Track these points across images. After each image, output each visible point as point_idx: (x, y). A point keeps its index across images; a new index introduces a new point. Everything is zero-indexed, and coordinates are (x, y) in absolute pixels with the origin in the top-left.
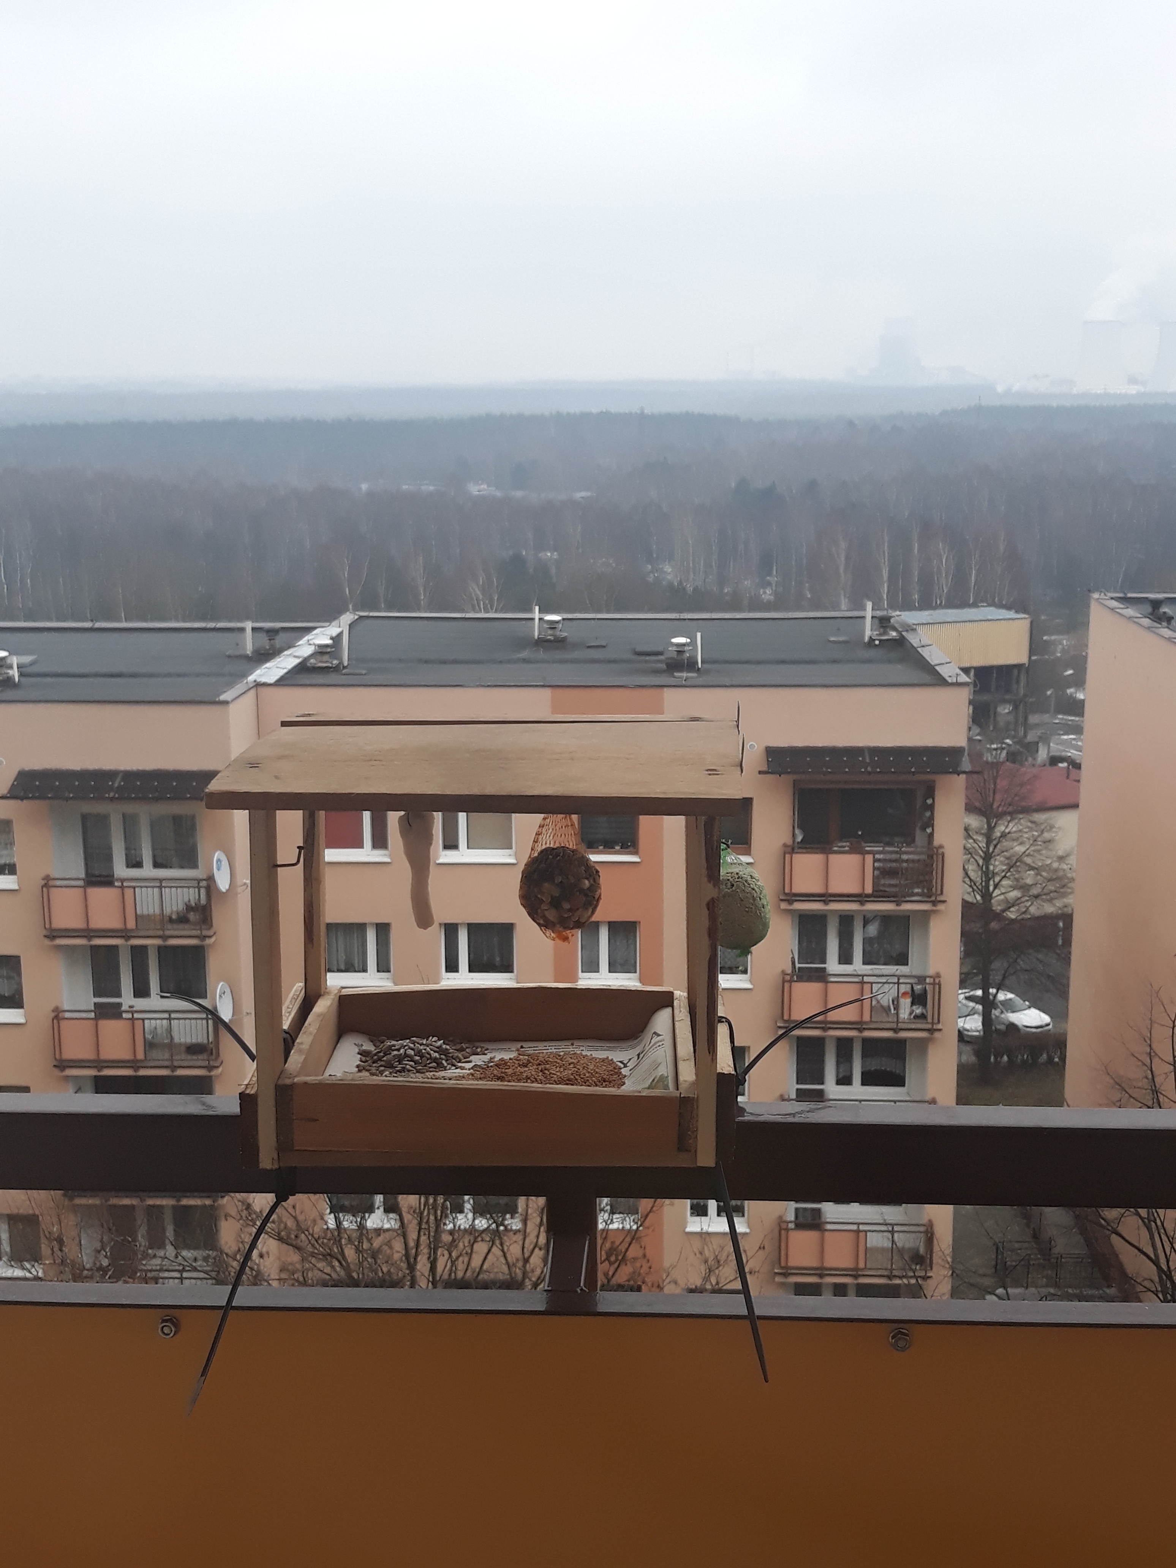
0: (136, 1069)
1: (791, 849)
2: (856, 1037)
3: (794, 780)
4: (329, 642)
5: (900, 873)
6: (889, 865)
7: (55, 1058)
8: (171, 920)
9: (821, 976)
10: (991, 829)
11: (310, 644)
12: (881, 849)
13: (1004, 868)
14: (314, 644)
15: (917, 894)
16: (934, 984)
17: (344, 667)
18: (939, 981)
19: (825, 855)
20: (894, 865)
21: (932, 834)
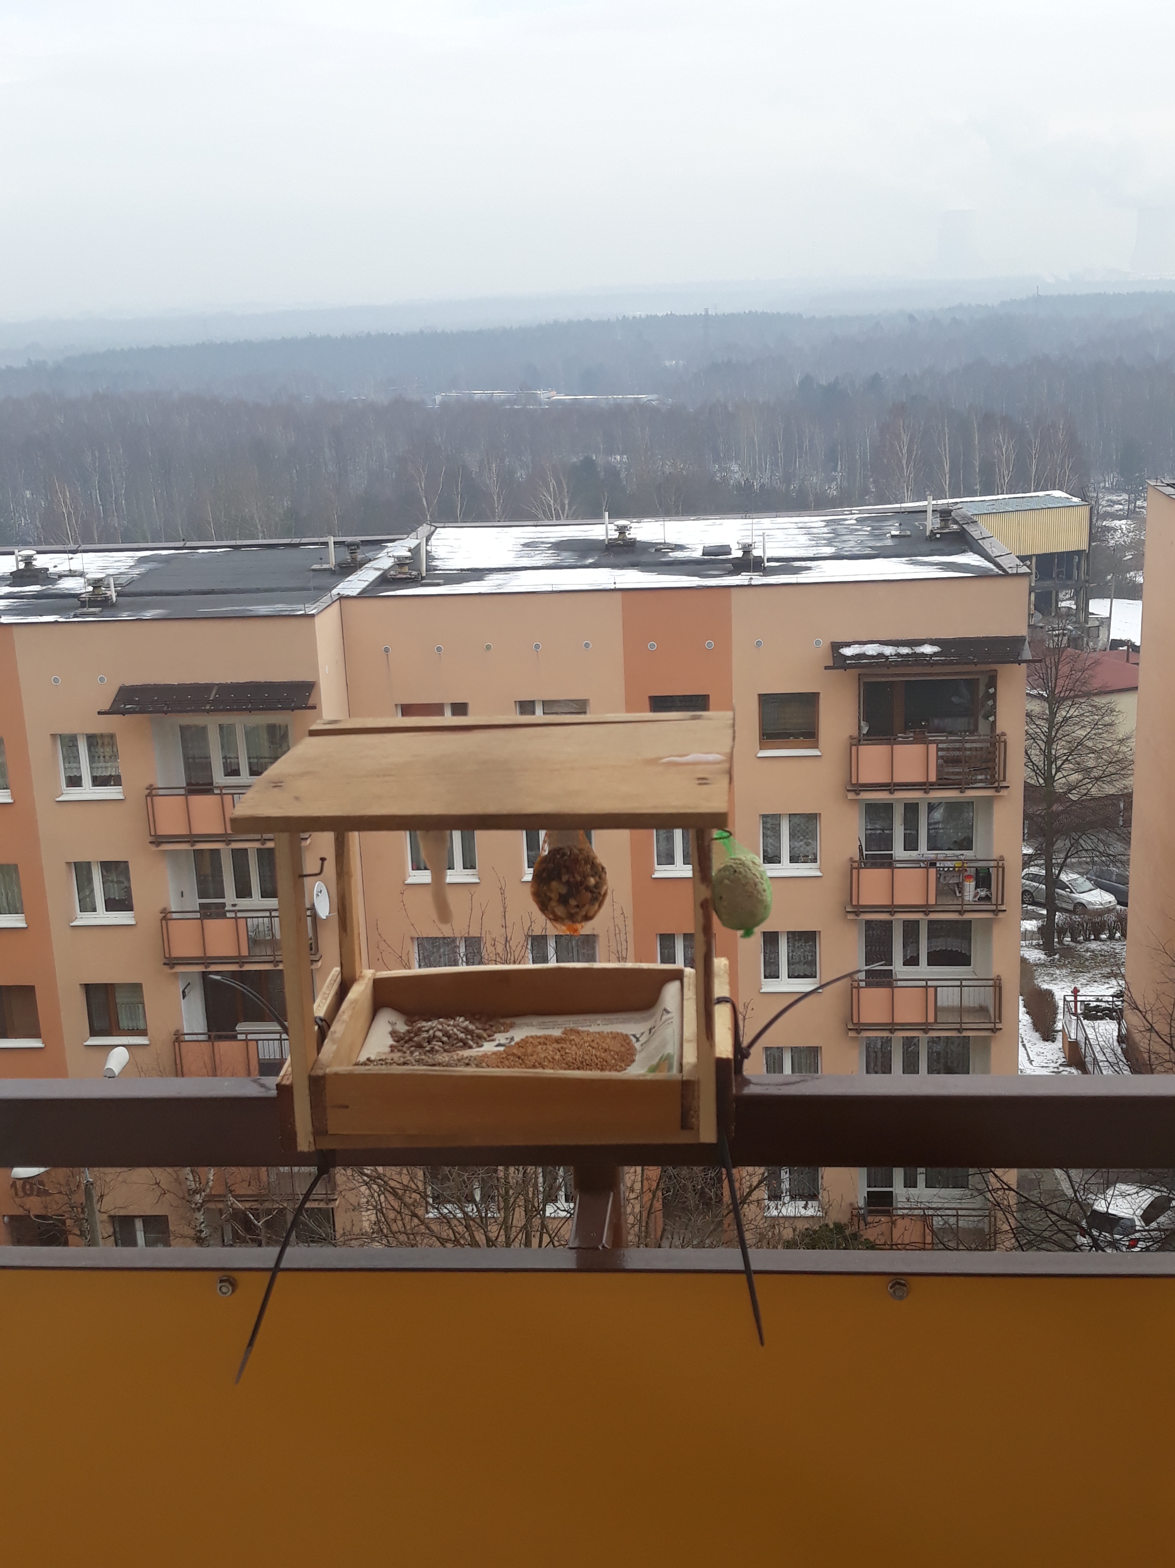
0: (242, 964)
1: (857, 741)
2: (923, 919)
3: (859, 675)
4: (409, 554)
5: (963, 762)
6: (952, 753)
7: (165, 957)
9: (887, 862)
10: (1053, 714)
11: (390, 557)
12: (945, 738)
13: (1066, 751)
14: (393, 556)
15: (981, 781)
16: (997, 867)
17: (423, 578)
18: (1003, 864)
19: (890, 746)
20: (957, 753)
21: (994, 722)
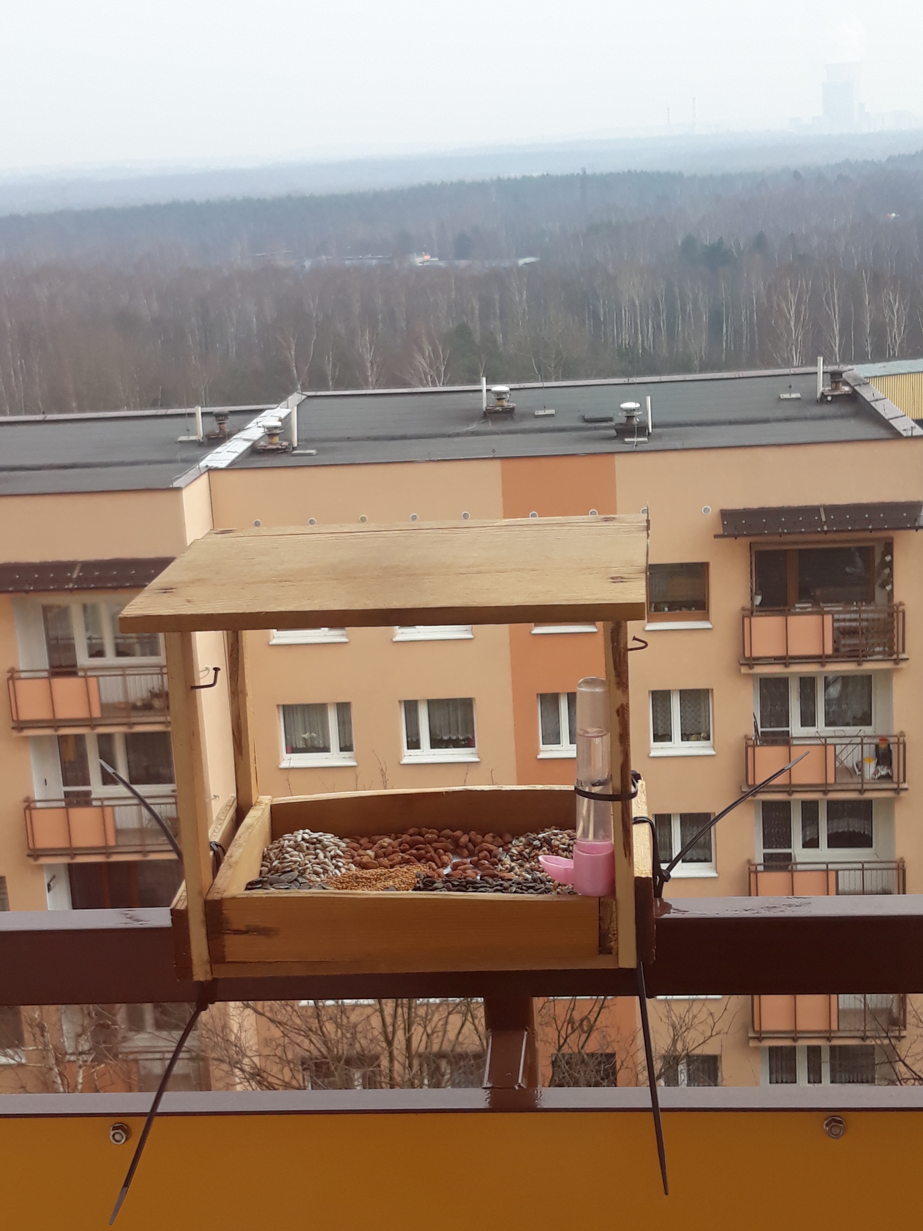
0: (108, 855)
1: (749, 613)
2: (821, 799)
3: (750, 543)
4: (279, 424)
5: (860, 632)
6: (848, 624)
7: (29, 848)
8: (135, 707)
9: (784, 739)
11: (259, 427)
12: (841, 609)
14: (264, 427)
15: (879, 653)
16: (898, 743)
17: (294, 449)
18: (904, 740)
19: (784, 618)
20: (854, 624)
21: (892, 591)
